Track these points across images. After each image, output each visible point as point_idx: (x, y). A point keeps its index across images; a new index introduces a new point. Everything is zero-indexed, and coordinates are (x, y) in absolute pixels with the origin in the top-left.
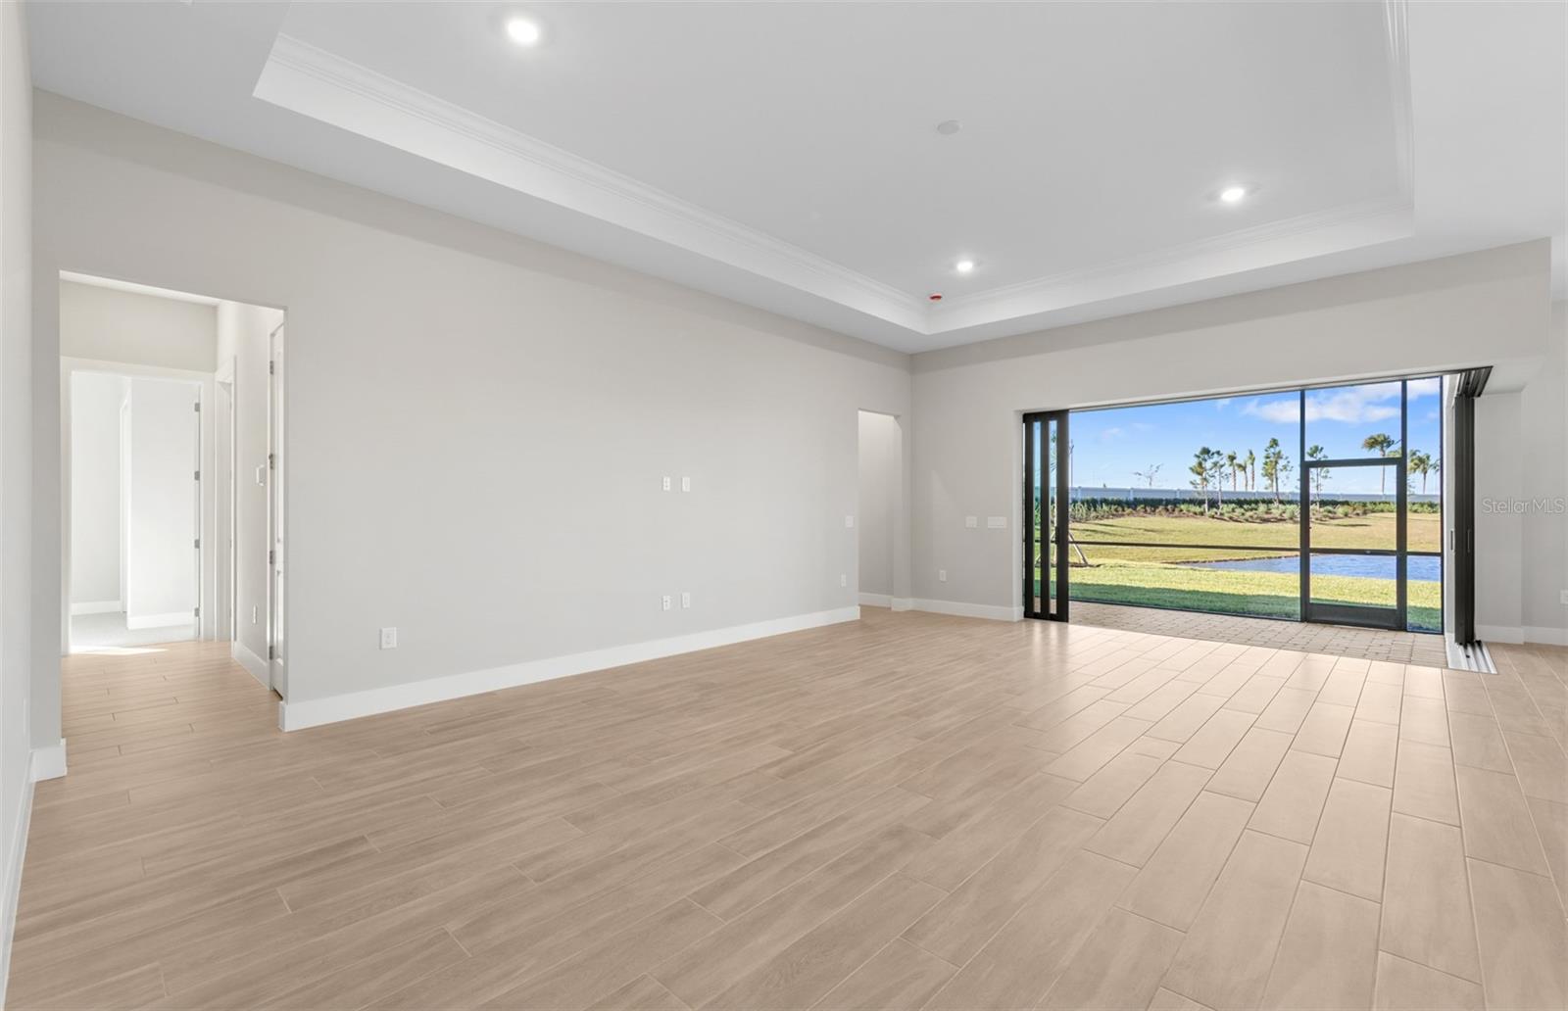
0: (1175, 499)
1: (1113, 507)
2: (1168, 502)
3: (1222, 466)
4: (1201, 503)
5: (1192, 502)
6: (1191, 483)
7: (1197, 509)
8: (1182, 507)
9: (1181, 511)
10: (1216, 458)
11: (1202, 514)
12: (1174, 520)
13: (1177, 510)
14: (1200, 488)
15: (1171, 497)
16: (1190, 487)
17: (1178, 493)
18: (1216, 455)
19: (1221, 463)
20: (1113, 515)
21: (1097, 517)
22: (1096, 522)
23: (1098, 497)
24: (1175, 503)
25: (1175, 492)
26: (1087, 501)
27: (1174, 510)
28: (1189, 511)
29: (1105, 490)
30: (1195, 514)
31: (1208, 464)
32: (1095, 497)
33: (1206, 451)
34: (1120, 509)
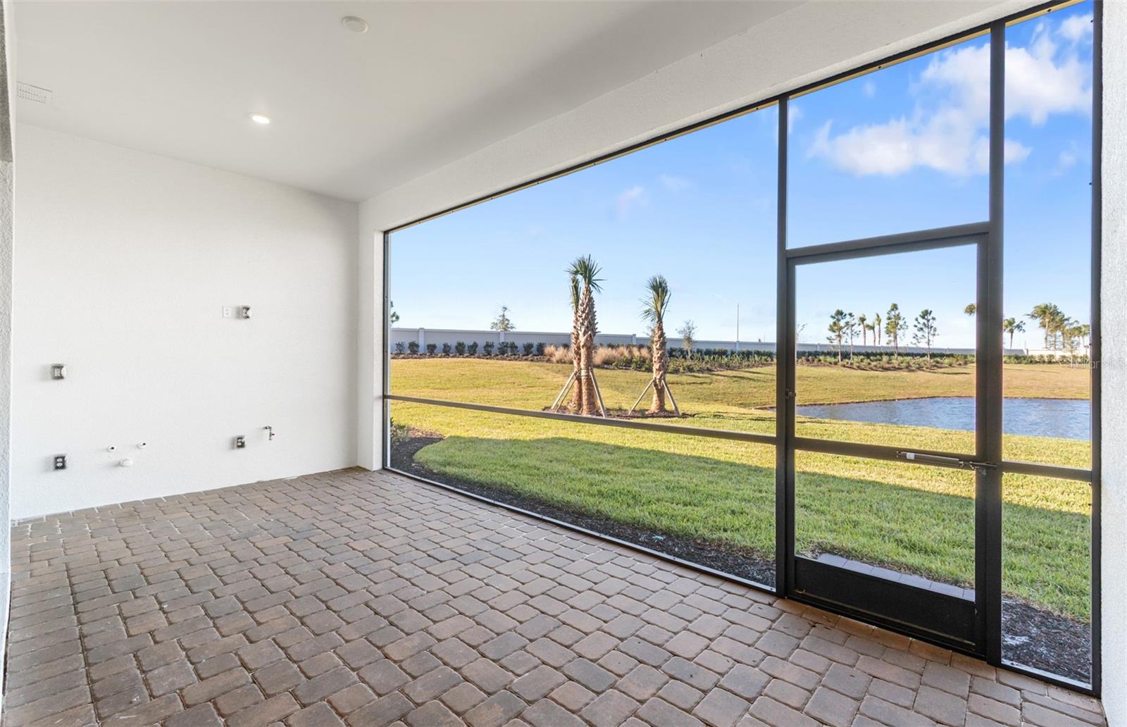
0: (816, 352)
1: (763, 358)
2: (810, 354)
3: (853, 325)
4: (835, 355)
5: (829, 354)
6: (828, 338)
7: (833, 360)
8: (822, 358)
9: (820, 360)
10: (848, 318)
11: (836, 364)
12: (813, 368)
13: (816, 360)
14: (836, 343)
15: (812, 350)
16: (827, 342)
17: (818, 347)
18: (848, 316)
19: (853, 322)
20: (762, 364)
21: (748, 366)
22: (747, 370)
23: (752, 349)
24: (816, 354)
25: (816, 346)
26: (743, 353)
27: (813, 361)
28: (825, 361)
29: (760, 343)
30: (830, 363)
31: (842, 323)
32: (750, 350)
33: (840, 313)
34: (769, 359)
